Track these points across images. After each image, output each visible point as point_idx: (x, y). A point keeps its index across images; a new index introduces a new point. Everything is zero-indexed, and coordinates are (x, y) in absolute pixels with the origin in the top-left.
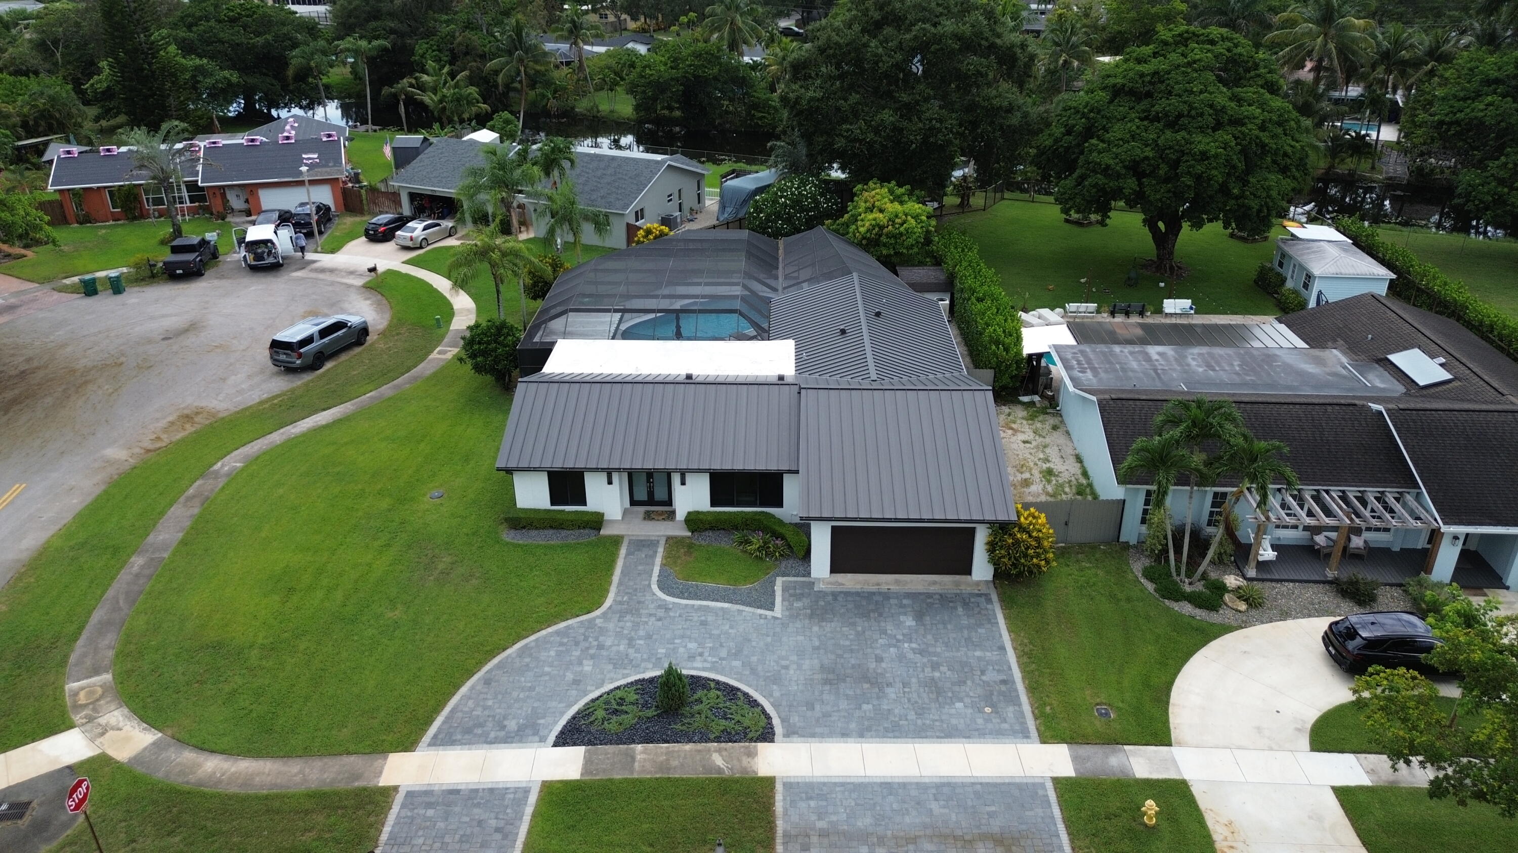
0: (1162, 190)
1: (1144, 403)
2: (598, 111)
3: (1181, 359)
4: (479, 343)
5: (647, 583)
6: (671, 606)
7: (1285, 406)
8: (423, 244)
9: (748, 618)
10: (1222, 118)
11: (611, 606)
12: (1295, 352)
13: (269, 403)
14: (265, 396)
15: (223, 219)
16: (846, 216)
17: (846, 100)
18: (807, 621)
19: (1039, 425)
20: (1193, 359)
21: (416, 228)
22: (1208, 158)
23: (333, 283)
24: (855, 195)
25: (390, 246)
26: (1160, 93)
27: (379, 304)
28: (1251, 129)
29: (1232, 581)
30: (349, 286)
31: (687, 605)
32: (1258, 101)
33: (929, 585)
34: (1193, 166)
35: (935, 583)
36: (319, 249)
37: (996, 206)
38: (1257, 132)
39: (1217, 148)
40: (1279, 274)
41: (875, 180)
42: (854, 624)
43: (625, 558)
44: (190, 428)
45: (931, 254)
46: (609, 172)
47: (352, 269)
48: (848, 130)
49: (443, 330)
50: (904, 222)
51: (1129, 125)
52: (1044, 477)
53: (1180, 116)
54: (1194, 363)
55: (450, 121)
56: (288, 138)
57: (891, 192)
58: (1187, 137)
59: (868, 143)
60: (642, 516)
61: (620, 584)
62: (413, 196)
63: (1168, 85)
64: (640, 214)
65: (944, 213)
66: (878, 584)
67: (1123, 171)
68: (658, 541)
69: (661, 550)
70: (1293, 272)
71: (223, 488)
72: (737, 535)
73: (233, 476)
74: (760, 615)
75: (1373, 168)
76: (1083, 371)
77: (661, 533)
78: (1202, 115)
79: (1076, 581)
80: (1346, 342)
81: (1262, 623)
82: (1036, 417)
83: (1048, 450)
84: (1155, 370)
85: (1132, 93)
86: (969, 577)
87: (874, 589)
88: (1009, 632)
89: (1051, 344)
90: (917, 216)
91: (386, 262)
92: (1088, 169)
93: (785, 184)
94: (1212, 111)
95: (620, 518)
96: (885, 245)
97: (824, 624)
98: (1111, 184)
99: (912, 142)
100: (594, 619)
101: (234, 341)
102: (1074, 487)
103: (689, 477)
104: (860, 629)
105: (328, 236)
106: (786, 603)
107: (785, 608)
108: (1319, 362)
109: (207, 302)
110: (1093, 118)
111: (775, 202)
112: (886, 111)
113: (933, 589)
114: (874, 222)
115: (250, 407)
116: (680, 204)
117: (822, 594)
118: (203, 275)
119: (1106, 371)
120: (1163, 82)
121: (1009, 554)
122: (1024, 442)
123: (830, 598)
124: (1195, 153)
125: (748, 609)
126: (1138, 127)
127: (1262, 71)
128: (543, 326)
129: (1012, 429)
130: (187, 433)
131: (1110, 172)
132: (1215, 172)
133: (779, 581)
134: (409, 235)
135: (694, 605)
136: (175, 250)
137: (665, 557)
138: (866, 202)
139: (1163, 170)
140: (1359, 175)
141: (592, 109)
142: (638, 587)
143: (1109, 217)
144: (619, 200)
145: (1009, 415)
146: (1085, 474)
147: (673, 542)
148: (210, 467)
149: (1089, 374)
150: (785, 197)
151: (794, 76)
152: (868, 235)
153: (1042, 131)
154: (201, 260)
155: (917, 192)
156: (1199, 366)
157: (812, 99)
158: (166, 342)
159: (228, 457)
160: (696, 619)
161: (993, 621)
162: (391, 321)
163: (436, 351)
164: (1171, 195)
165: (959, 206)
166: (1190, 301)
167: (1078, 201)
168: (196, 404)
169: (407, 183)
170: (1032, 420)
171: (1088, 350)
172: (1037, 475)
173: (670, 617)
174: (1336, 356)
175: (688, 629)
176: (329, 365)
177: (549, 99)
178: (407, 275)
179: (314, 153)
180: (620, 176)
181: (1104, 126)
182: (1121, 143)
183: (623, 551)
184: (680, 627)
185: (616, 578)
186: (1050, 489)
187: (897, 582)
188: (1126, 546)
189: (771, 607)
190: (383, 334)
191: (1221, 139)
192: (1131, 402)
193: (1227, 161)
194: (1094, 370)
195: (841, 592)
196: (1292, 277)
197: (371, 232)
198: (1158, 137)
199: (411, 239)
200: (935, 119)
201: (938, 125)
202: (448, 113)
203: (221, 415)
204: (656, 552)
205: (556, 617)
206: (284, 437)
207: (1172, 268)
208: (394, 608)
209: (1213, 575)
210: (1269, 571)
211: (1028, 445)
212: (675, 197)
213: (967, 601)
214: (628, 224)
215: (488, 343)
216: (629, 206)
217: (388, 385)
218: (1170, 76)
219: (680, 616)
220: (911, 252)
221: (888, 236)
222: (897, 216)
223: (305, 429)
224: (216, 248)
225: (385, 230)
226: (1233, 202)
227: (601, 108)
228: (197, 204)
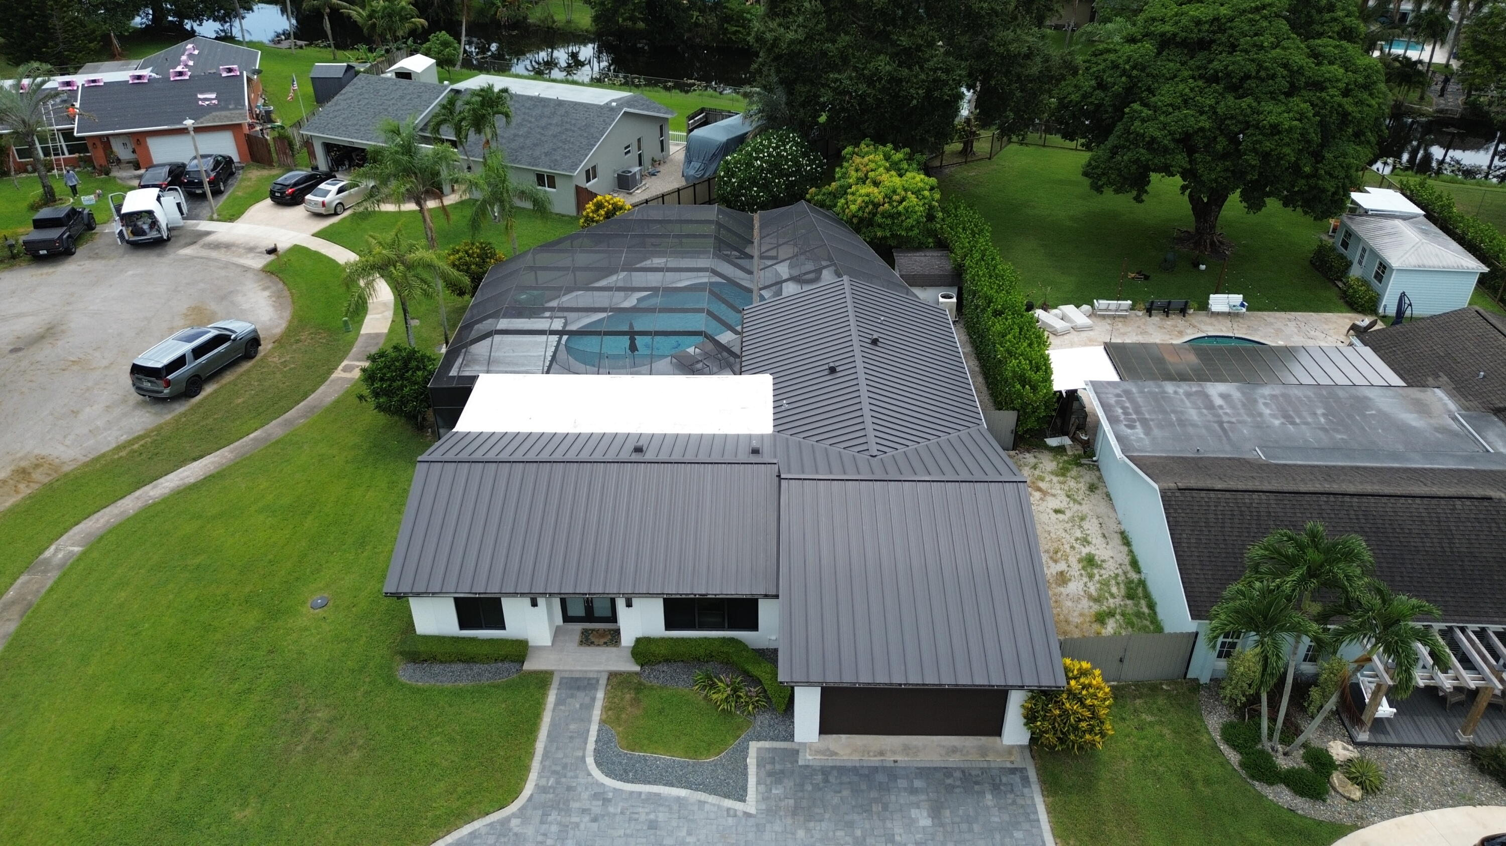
0: (1218, 169)
1: (1220, 495)
2: (554, 22)
3: (1250, 404)
4: (382, 379)
5: (581, 754)
6: (610, 795)
7: (1402, 500)
8: (338, 209)
9: (712, 816)
10: (1298, 80)
11: (532, 795)
12: (1390, 392)
13: (128, 449)
14: (124, 438)
15: (107, 174)
16: (834, 185)
17: (834, 42)
18: (789, 821)
19: (1072, 483)
20: (1265, 404)
21: (329, 191)
22: (1279, 132)
23: (226, 266)
24: (844, 159)
25: (299, 212)
26: (1219, 45)
27: (278, 296)
28: (1333, 94)
29: (1339, 750)
30: (246, 269)
31: (632, 793)
32: (1341, 58)
33: (947, 754)
34: (1260, 142)
35: (954, 750)
36: (215, 216)
37: (1003, 151)
38: (1338, 99)
39: (1291, 119)
40: (1342, 257)
41: (868, 140)
42: (850, 825)
43: (554, 710)
44: (25, 490)
45: (933, 233)
46: (554, 122)
47: (252, 244)
48: (836, 80)
49: (352, 335)
50: (903, 200)
51: (1181, 87)
52: (1084, 568)
53: (1247, 77)
54: (1267, 412)
55: (384, 41)
56: (181, 74)
57: (887, 158)
58: (1254, 104)
59: (860, 96)
60: (577, 637)
61: (546, 755)
62: (329, 147)
63: (1231, 36)
64: (590, 174)
65: (944, 163)
66: (882, 753)
67: (1172, 146)
68: (598, 681)
69: (600, 695)
70: (1362, 256)
71: (51, 589)
72: (699, 675)
73: (70, 568)
74: (728, 810)
75: (1422, 98)
76: (1131, 427)
77: (602, 668)
78: (1273, 77)
79: (1136, 747)
80: (1451, 378)
81: (1383, 818)
82: (1068, 470)
83: (1086, 525)
84: (1221, 424)
85: (1184, 44)
86: (998, 738)
87: (875, 761)
88: (1054, 836)
89: (1088, 379)
90: (919, 191)
91: (292, 234)
92: (1127, 140)
93: (761, 143)
94: (1285, 73)
95: (550, 644)
96: (880, 226)
97: (812, 824)
98: (1156, 161)
99: (913, 98)
100: (507, 820)
101: (97, 354)
102: (1122, 586)
103: (635, 601)
104: (858, 833)
105: (229, 197)
106: (762, 788)
107: (760, 797)
108: (1422, 409)
109: (72, 294)
110: (1136, 77)
111: (749, 165)
112: (882, 57)
113: (954, 761)
114: (867, 199)
115: (103, 455)
116: (640, 155)
117: (809, 771)
118: (73, 254)
119: (1161, 427)
120: (1225, 31)
121: (1054, 728)
122: (1057, 511)
123: (820, 777)
124: (1264, 127)
125: (712, 799)
126: (1192, 90)
127: (1340, 14)
128: (464, 350)
129: (1039, 489)
130: (20, 497)
131: (1155, 146)
132: (1287, 150)
133: (754, 747)
134: (320, 199)
135: (640, 793)
136: (39, 224)
137: (606, 709)
138: (857, 170)
139: (1221, 144)
140: (1406, 107)
141: (546, 19)
142: (568, 761)
143: (1146, 192)
144: (566, 157)
145: (1035, 467)
146: (1135, 564)
147: (617, 680)
148: (40, 554)
149: (1139, 430)
150: (761, 159)
151: (771, 9)
152: (860, 213)
153: (1063, 78)
154: (69, 237)
155: (918, 156)
156: (1274, 416)
157: (792, 42)
158: (14, 356)
159: (64, 537)
160: (643, 817)
161: (1032, 817)
162: (290, 322)
163: (340, 367)
164: (1229, 174)
165: (961, 152)
166: (1241, 296)
167: (1113, 176)
168: (36, 452)
169: (320, 132)
170: (1063, 475)
171: (1134, 390)
172: (1076, 568)
173: (608, 814)
174: (1441, 399)
175: (632, 836)
176: (209, 389)
177: (498, 7)
178: (316, 253)
179: (211, 91)
180: (568, 126)
181: (1150, 86)
182: (1171, 110)
183: (552, 697)
184: (621, 832)
185: (540, 746)
186: (1093, 589)
187: (906, 749)
188: (1195, 686)
189: (742, 799)
190: (280, 342)
191: (1296, 108)
192: (1203, 494)
193: (1302, 135)
194: (1145, 423)
195: (833, 768)
196: (1360, 263)
197: (277, 194)
198: (1217, 103)
199: (323, 204)
200: (941, 69)
201: (944, 76)
202: (379, 30)
203: (66, 469)
204: (593, 699)
205: (458, 816)
206: (140, 504)
207: (1212, 243)
208: (245, 805)
209: (1316, 743)
210: (1385, 732)
211: (1061, 516)
212: (634, 148)
213: (998, 781)
214: (577, 187)
215: (393, 379)
216: (577, 165)
217: (278, 420)
218: (1234, 24)
219: (622, 813)
220: (910, 234)
221: (884, 215)
222: (894, 192)
223: (167, 491)
224: (90, 215)
225: (293, 192)
226: (1303, 181)
227: (556, 18)
228: (76, 155)
